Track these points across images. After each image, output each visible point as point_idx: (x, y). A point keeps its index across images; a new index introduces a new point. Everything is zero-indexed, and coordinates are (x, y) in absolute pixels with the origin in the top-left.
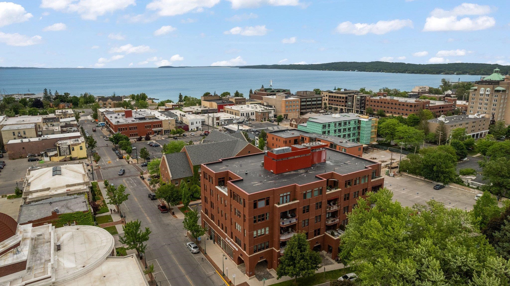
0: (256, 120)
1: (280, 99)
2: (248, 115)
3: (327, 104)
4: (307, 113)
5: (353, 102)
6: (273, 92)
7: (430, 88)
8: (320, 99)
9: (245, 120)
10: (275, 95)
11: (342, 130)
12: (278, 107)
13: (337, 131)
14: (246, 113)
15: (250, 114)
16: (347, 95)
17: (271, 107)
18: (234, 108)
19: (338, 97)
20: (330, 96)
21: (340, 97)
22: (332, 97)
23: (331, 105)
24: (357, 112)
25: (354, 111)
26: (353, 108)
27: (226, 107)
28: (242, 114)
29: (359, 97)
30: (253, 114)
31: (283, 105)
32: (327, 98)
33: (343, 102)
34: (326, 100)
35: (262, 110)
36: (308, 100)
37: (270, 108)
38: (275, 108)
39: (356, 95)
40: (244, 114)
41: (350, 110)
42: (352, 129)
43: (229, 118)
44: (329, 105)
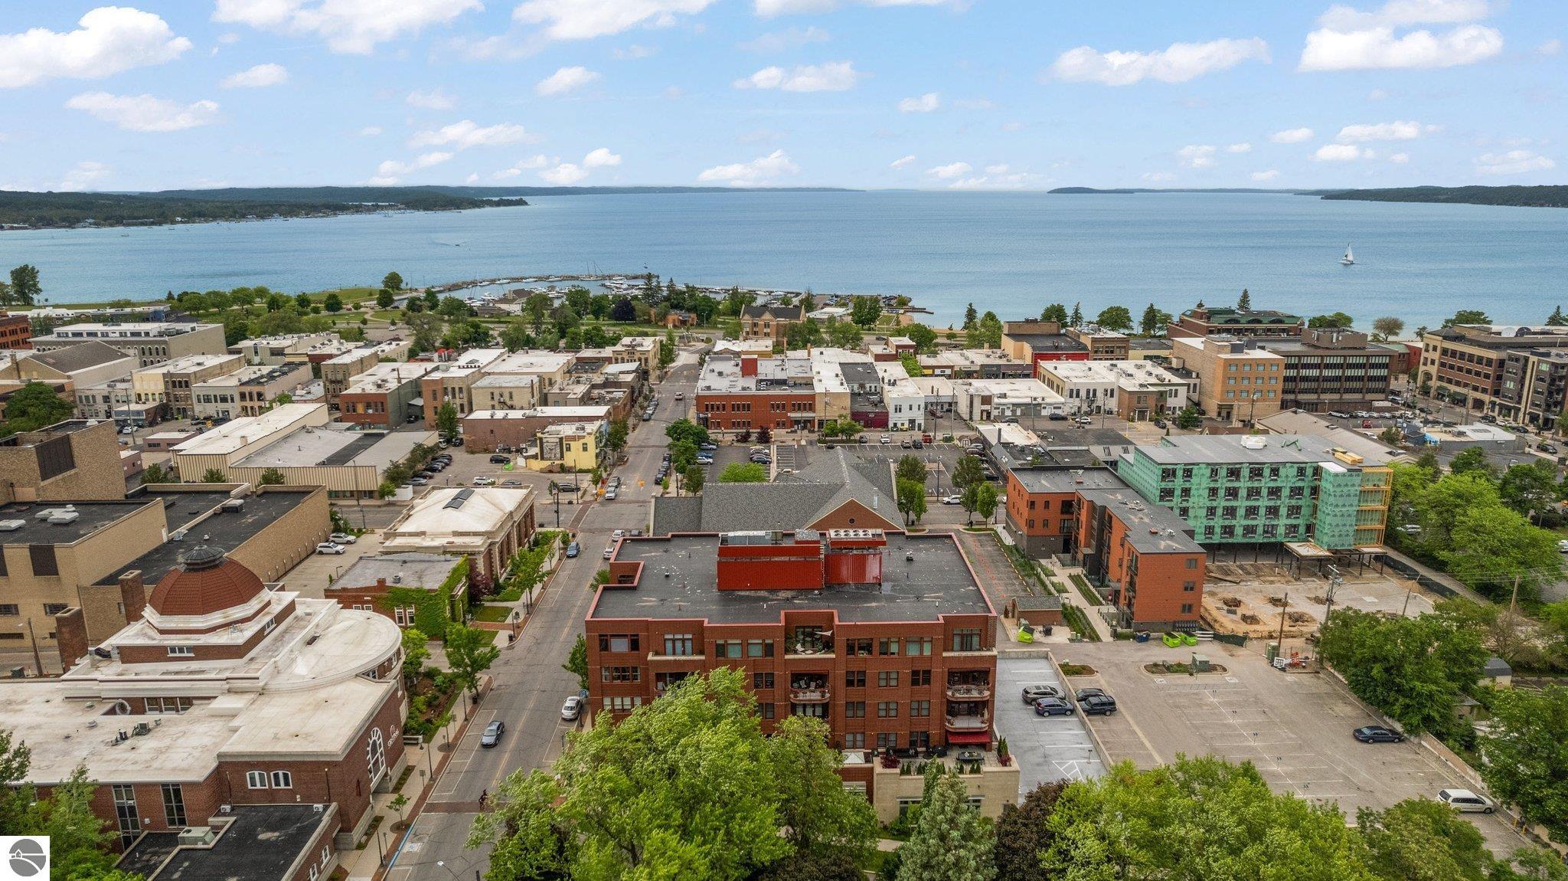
0: (1119, 414)
1: (1214, 355)
2: (1095, 394)
3: (1434, 378)
5: (1522, 383)
9: (1083, 409)
12: (1206, 380)
14: (1088, 391)
15: (1100, 393)
16: (1503, 354)
19: (1471, 357)
20: (1445, 352)
21: (1480, 360)
22: (1454, 353)
23: (1445, 384)
24: (1534, 420)
26: (1519, 402)
29: (1545, 367)
30: (1109, 393)
31: (1220, 374)
32: (1436, 356)
33: (1487, 376)
34: (1433, 362)
39: (1535, 358)
40: (1078, 390)
41: (1509, 409)
43: (1028, 401)
44: (1439, 383)
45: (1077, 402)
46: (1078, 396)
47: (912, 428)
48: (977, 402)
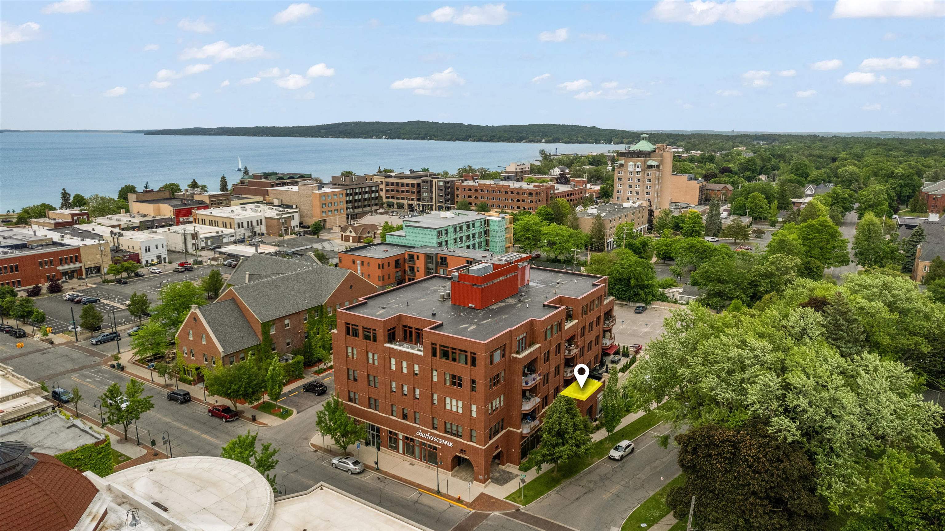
0: (268, 234)
1: (309, 192)
2: (252, 225)
3: (384, 198)
4: (365, 214)
5: (431, 192)
6: (291, 178)
8: (376, 188)
9: (247, 235)
10: (296, 184)
12: (304, 208)
13: (458, 240)
14: (248, 222)
15: (255, 223)
16: (419, 181)
17: (290, 207)
18: (217, 212)
19: (403, 185)
20: (387, 184)
21: (408, 185)
22: (392, 184)
23: (391, 200)
24: (441, 208)
25: (434, 208)
26: (432, 201)
27: (198, 212)
28: (239, 224)
29: (441, 184)
30: (259, 222)
31: (317, 202)
32: (383, 186)
33: (413, 192)
34: (382, 190)
35: (278, 215)
36: (356, 191)
37: (290, 210)
38: (298, 210)
39: (436, 180)
40: (242, 223)
41: (427, 206)
43: (215, 234)
44: (387, 200)
45: (242, 231)
46: (243, 227)
47: (160, 262)
48: (189, 238)
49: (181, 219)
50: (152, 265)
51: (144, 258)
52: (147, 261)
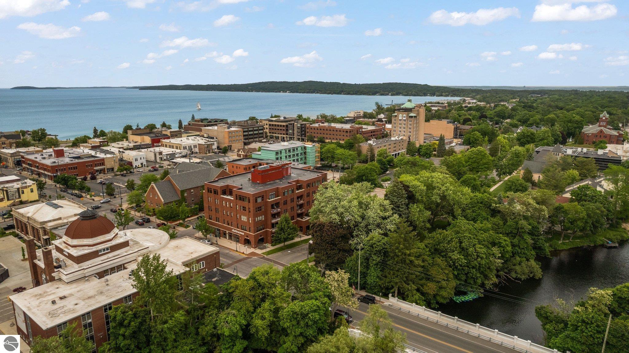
0: (200, 153)
1: (223, 130)
2: (191, 148)
3: (268, 133)
5: (294, 130)
6: (216, 121)
7: (364, 112)
8: (262, 128)
9: (188, 153)
10: (216, 125)
11: (292, 156)
12: (220, 138)
13: (288, 157)
14: (189, 147)
16: (287, 124)
17: (213, 138)
18: (174, 141)
19: (278, 126)
20: (270, 125)
21: (281, 126)
22: (273, 125)
23: (272, 134)
24: (299, 139)
25: (295, 139)
26: (294, 135)
28: (184, 147)
29: (299, 125)
31: (227, 136)
32: (268, 126)
33: (284, 130)
34: (267, 128)
35: (205, 142)
36: (250, 129)
37: (212, 140)
38: (217, 140)
39: (296, 123)
40: (186, 147)
41: (291, 138)
42: (299, 155)
43: (171, 153)
44: (270, 134)
45: (186, 151)
46: (186, 149)
47: (142, 166)
48: (157, 154)
49: (155, 144)
50: (139, 168)
51: (135, 164)
52: (136, 166)
